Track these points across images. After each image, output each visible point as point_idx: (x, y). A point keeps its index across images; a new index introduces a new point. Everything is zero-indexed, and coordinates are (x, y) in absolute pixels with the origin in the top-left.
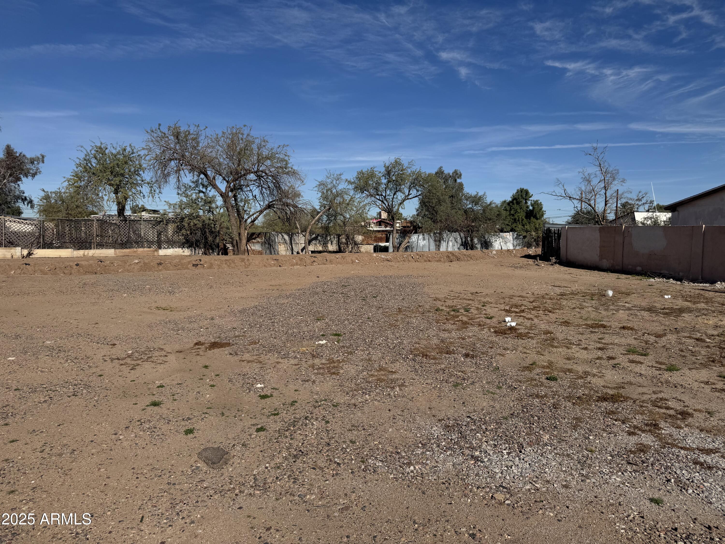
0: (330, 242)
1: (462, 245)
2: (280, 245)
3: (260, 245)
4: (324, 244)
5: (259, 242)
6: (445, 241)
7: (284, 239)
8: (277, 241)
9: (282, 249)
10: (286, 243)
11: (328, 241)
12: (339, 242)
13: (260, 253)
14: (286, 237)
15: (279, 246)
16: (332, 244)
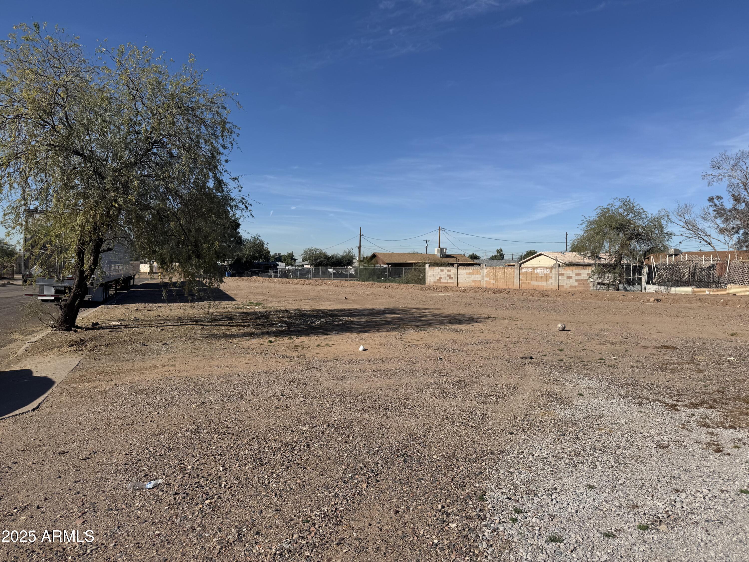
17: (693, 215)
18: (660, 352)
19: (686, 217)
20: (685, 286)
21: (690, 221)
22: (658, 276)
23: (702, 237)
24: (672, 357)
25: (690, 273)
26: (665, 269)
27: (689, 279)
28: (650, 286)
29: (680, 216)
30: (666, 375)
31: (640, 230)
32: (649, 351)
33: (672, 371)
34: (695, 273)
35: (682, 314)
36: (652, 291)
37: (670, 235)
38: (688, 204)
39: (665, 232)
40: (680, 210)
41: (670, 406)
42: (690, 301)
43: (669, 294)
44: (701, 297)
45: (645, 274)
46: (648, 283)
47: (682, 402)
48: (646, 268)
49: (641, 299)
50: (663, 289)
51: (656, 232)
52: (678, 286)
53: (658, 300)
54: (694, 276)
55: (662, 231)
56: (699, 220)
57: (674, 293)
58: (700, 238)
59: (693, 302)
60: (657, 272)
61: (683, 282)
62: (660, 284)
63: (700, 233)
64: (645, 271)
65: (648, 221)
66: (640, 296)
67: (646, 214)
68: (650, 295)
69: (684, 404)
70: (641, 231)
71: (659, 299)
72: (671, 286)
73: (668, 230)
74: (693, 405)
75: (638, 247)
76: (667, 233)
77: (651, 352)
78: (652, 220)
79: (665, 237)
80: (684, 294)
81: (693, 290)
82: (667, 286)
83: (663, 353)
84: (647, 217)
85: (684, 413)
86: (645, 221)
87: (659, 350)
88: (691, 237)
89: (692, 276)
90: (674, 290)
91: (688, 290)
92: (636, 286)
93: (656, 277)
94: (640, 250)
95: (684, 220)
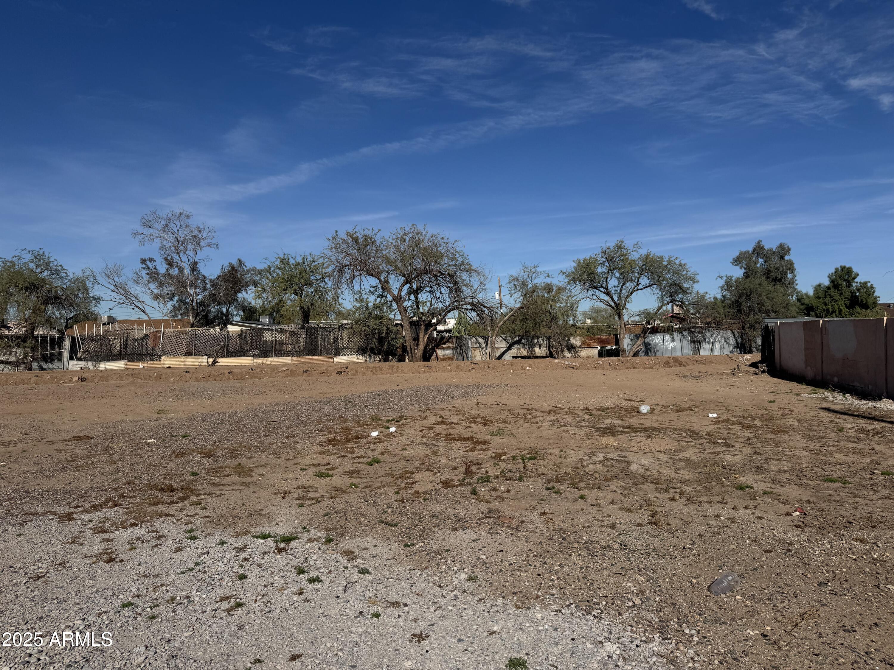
0: (537, 346)
1: (737, 346)
2: (475, 350)
3: (451, 350)
4: (529, 348)
5: (449, 347)
6: (709, 342)
7: (479, 343)
8: (470, 345)
9: (476, 355)
10: (481, 348)
11: (535, 344)
12: (549, 345)
13: (451, 359)
14: (481, 341)
15: (473, 351)
16: (540, 347)
17: (124, 278)
18: (69, 445)
19: (116, 279)
20: (116, 360)
21: (121, 284)
22: (83, 349)
23: (135, 303)
24: (83, 450)
25: (121, 345)
26: (92, 341)
27: (121, 351)
28: (75, 362)
29: (109, 277)
30: (71, 475)
31: (59, 292)
32: (56, 446)
33: (78, 468)
34: (127, 344)
35: (108, 394)
36: (77, 369)
37: (97, 299)
38: (118, 265)
39: (91, 295)
40: (109, 271)
41: (64, 517)
42: (121, 378)
43: (98, 371)
44: (133, 372)
45: (67, 347)
46: (71, 358)
47: (82, 506)
48: (67, 339)
49: (60, 380)
50: (90, 365)
51: (80, 295)
52: (108, 360)
53: (82, 379)
54: (125, 348)
55: (88, 294)
56: (131, 284)
57: (103, 368)
58: (132, 304)
59: (124, 378)
60: (83, 344)
61: (114, 355)
62: (86, 359)
63: (133, 299)
64: (67, 343)
65: (69, 281)
66: (59, 375)
67: (66, 273)
68: (73, 373)
69: (84, 509)
70: (61, 294)
71: (84, 378)
72: (100, 361)
73: (95, 294)
74: (95, 507)
75: (57, 313)
76: (93, 297)
77: (57, 448)
78: (75, 281)
79: (91, 302)
80: (115, 370)
81: (126, 364)
82: (95, 361)
83: (74, 446)
84: (67, 276)
85: (79, 522)
86: (66, 281)
87: (69, 443)
88: (123, 303)
89: (124, 348)
90: (103, 366)
91: (120, 365)
92: (56, 363)
93: (82, 350)
94: (60, 318)
95: (113, 283)
